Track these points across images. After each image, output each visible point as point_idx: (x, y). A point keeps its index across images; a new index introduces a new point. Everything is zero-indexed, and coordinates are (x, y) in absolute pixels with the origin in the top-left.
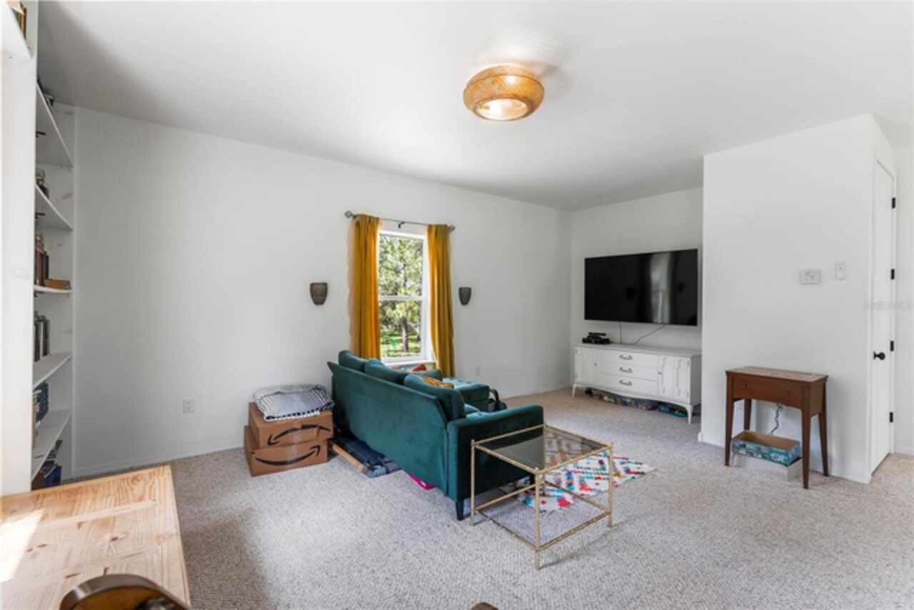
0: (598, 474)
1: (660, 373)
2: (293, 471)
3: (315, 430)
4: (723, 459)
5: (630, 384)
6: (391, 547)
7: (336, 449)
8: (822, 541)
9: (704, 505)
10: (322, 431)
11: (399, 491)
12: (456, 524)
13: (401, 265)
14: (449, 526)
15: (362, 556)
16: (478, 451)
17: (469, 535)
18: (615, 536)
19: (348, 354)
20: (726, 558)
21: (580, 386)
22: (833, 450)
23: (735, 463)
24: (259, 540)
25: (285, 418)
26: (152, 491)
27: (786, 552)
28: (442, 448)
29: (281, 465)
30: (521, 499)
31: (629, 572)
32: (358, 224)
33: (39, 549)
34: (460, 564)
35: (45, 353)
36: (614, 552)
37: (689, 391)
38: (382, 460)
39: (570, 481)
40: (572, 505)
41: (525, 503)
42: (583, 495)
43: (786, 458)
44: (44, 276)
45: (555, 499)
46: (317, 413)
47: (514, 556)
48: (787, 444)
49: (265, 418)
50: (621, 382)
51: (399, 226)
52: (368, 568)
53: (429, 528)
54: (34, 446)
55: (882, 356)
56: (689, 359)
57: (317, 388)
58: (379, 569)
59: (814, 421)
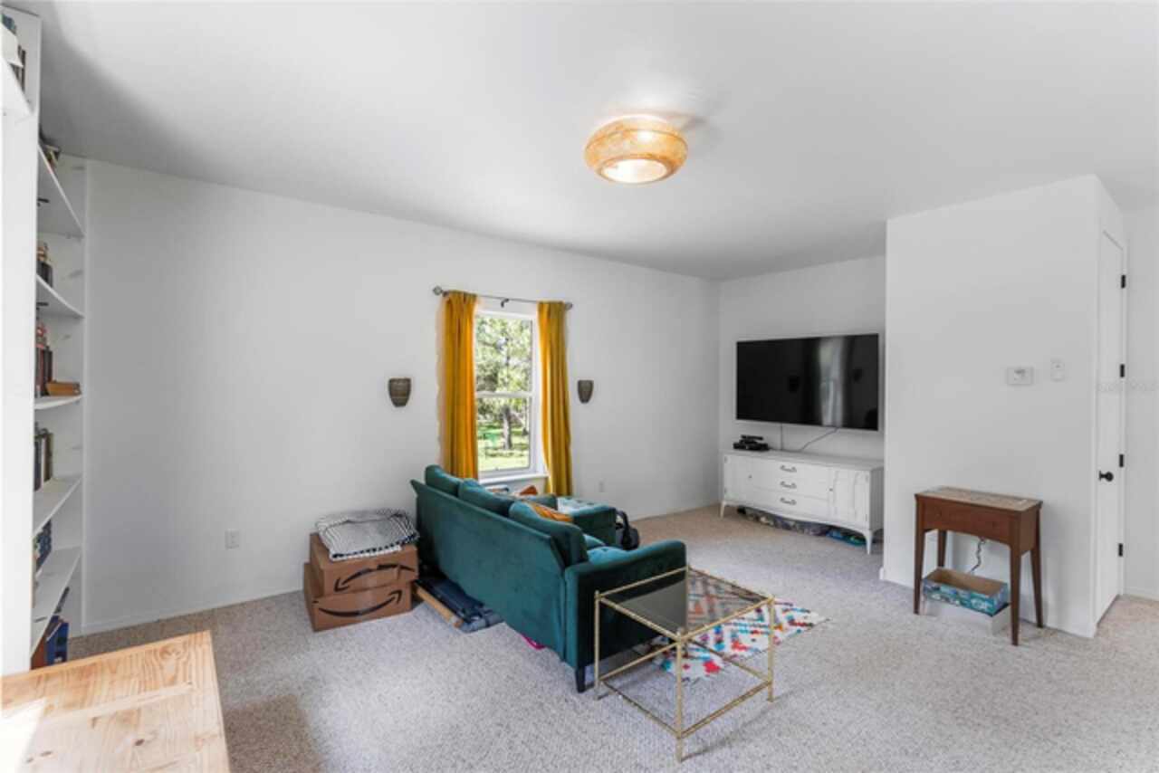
0: (754, 626)
1: (831, 490)
2: (366, 623)
3: (395, 570)
4: (912, 605)
5: (793, 502)
6: (493, 731)
7: (422, 593)
8: (1035, 718)
9: (889, 669)
10: (403, 571)
11: (503, 652)
12: (575, 698)
13: (503, 340)
14: (566, 701)
15: (456, 743)
16: (603, 606)
17: (592, 714)
18: (777, 713)
19: (438, 471)
20: (916, 743)
21: (731, 503)
22: (1048, 594)
23: (926, 611)
24: (325, 723)
25: (356, 556)
26: (188, 667)
27: (992, 734)
28: (558, 600)
29: (351, 616)
30: (658, 662)
31: (795, 764)
32: (449, 303)
33: (43, 758)
34: (581, 754)
35: (48, 477)
36: (776, 737)
37: (868, 513)
38: (480, 610)
39: (719, 636)
40: (723, 670)
41: (663, 667)
42: (735, 656)
43: (991, 606)
44: (47, 378)
45: (701, 662)
46: (398, 548)
47: (649, 743)
48: (990, 587)
49: (331, 556)
50: (782, 500)
51: (502, 305)
52: (464, 761)
53: (541, 705)
54: (34, 604)
55: (1109, 477)
56: (868, 474)
57: (398, 515)
58: (477, 764)
59: (1026, 559)
